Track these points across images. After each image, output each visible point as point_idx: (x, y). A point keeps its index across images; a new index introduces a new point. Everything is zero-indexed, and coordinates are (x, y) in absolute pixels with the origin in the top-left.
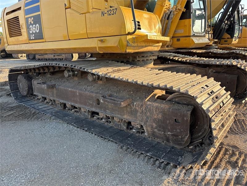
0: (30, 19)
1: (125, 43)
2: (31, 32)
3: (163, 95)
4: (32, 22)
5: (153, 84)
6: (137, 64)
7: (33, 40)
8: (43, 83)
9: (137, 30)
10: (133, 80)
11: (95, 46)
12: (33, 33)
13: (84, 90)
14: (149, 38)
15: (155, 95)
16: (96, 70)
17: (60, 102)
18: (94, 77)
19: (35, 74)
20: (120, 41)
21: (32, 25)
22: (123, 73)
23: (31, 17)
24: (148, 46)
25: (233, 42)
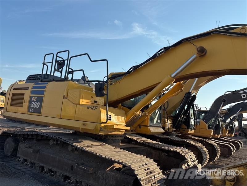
0: (34, 98)
1: (99, 128)
2: (31, 107)
3: (120, 168)
4: (35, 100)
5: (111, 159)
6: (108, 141)
7: (31, 112)
8: (29, 147)
9: (108, 121)
10: (100, 154)
11: (79, 127)
12: (33, 108)
13: (63, 157)
14: (115, 127)
15: (114, 167)
16: (76, 143)
17: (40, 166)
18: (73, 148)
19: (23, 138)
20: (96, 126)
21: (34, 102)
22: (94, 148)
23: (35, 97)
24: (115, 131)
25: (189, 132)
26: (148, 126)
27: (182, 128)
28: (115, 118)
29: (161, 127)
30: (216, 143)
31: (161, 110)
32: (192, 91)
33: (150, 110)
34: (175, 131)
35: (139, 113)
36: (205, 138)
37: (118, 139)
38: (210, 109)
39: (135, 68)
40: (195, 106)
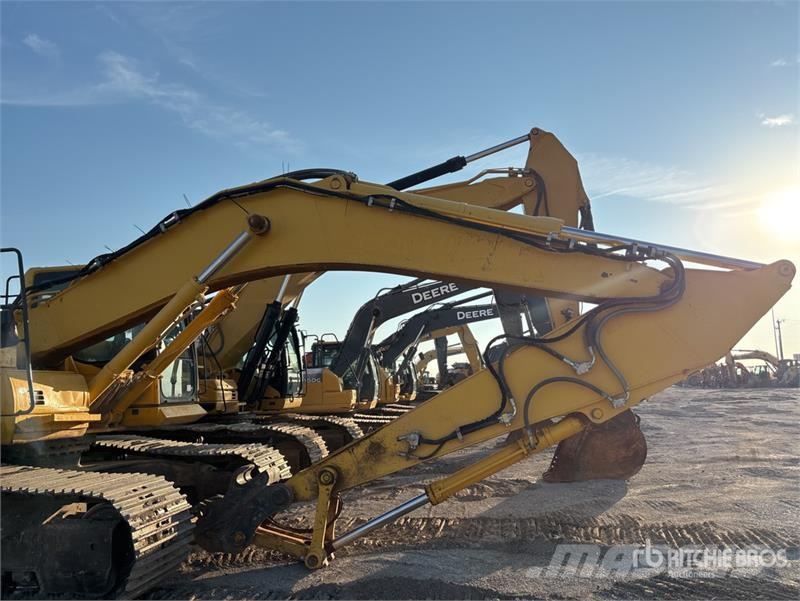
1: (11, 428)
3: (79, 513)
9: (36, 407)
14: (56, 420)
15: (64, 513)
24: (58, 431)
25: (286, 406)
26: (158, 405)
27: (266, 398)
28: (56, 396)
29: (196, 403)
30: (356, 422)
31: (192, 358)
32: (282, 299)
33: (157, 364)
34: (246, 408)
35: (127, 374)
36: (328, 414)
37: (72, 453)
38: (347, 337)
39: (106, 261)
40: (299, 334)
